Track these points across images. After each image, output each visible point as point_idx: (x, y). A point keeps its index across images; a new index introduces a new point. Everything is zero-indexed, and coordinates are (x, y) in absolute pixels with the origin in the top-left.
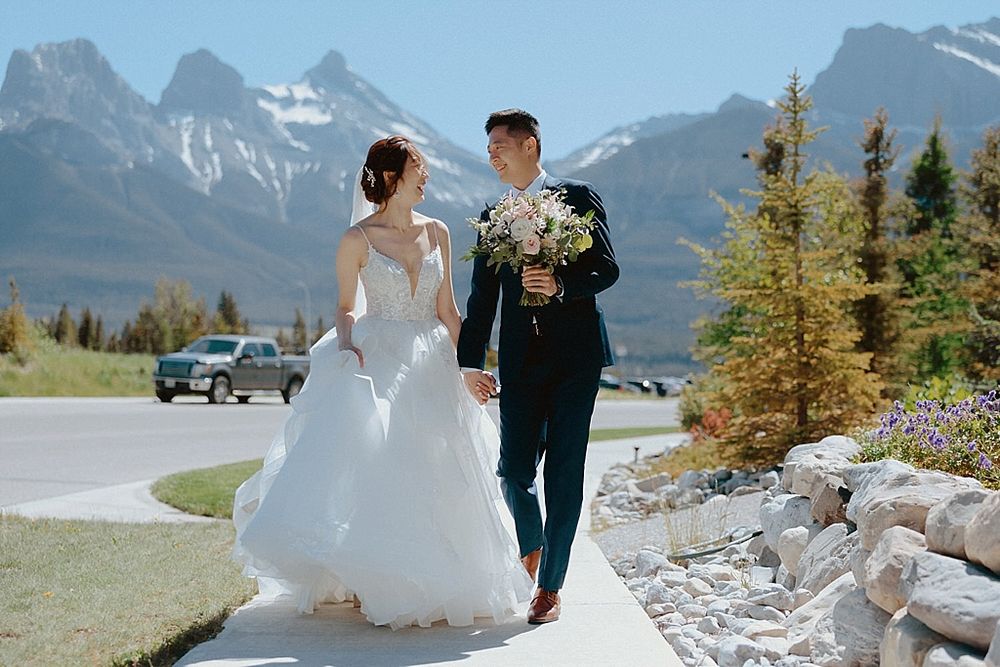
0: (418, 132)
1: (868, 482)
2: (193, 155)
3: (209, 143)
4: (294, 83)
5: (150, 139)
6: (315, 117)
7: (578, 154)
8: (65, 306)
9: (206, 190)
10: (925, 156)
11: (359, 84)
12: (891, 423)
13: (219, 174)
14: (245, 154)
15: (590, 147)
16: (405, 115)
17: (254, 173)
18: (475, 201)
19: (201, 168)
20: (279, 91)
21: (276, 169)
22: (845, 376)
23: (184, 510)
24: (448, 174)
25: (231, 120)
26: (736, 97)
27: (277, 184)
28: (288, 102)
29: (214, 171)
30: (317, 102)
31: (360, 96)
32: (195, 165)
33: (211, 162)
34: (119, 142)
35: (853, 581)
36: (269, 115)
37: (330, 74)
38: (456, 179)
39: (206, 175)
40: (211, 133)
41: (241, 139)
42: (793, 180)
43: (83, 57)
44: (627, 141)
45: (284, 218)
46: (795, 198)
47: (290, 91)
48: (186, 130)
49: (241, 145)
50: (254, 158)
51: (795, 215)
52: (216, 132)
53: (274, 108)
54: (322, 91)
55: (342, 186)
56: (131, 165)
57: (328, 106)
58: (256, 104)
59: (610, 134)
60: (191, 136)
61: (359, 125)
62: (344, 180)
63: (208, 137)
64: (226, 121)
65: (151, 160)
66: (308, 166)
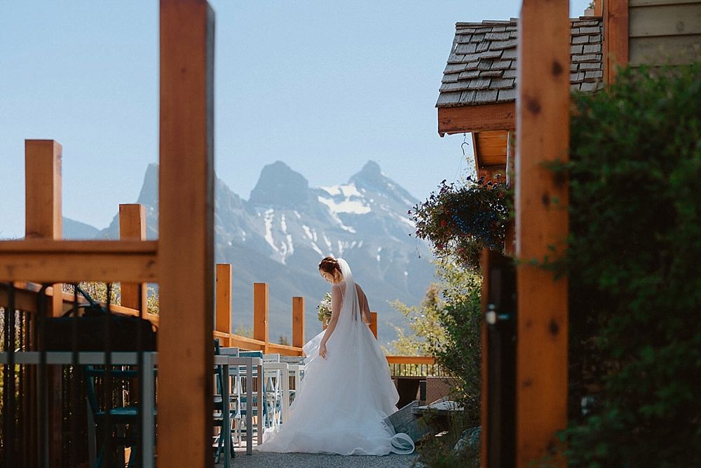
2: (273, 236)
3: (284, 228)
4: (344, 185)
5: (243, 225)
6: (359, 209)
9: (283, 262)
11: (390, 185)
13: (292, 250)
14: (310, 236)
17: (316, 248)
19: (279, 246)
20: (333, 191)
21: (332, 245)
25: (300, 212)
28: (340, 198)
29: (288, 248)
30: (360, 198)
31: (391, 194)
32: (274, 243)
33: (286, 242)
34: (222, 228)
36: (327, 207)
37: (370, 178)
39: (283, 251)
40: (286, 220)
41: (307, 225)
47: (341, 190)
48: (268, 219)
50: (316, 239)
52: (289, 219)
53: (330, 203)
54: (363, 190)
55: (378, 258)
56: (230, 244)
57: (368, 201)
58: (317, 199)
60: (272, 223)
61: (391, 214)
62: (380, 254)
63: (283, 223)
64: (296, 212)
65: (244, 240)
66: (354, 243)
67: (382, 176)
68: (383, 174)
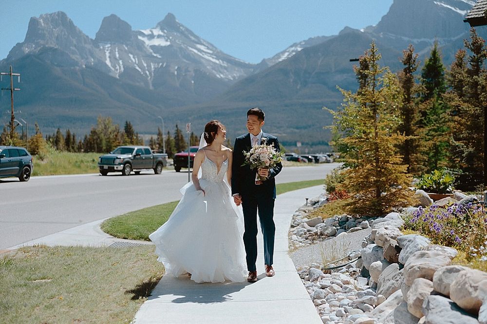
0: (208, 48)
1: (408, 246)
2: (110, 61)
3: (117, 55)
4: (153, 28)
5: (92, 55)
6: (163, 43)
7: (278, 56)
8: (59, 129)
10: (430, 60)
11: (181, 28)
12: (418, 216)
13: (122, 69)
14: (134, 60)
15: (283, 52)
16: (202, 40)
17: (137, 68)
18: (234, 77)
19: (114, 67)
20: (147, 32)
21: (147, 66)
22: (396, 176)
23: (115, 236)
24: (221, 66)
25: (127, 45)
26: (346, 28)
27: (147, 72)
28: (151, 37)
29: (120, 68)
30: (163, 36)
31: (182, 33)
32: (112, 66)
33: (119, 64)
34: (78, 57)
35: (402, 294)
36: (143, 42)
37: (169, 24)
38: (225, 68)
39: (117, 70)
40: (118, 51)
41: (131, 54)
42: (373, 91)
43: (61, 19)
44: (299, 49)
45: (151, 88)
46: (374, 99)
47: (152, 31)
48: (107, 50)
49: (131, 56)
50: (137, 62)
51: (374, 106)
52: (120, 50)
53: (145, 39)
54: (165, 31)
55: (176, 73)
56: (84, 66)
57: (169, 38)
58: (137, 38)
59: (292, 46)
60: (110, 53)
61: (182, 46)
62: (176, 70)
63: (117, 53)
64: (124, 46)
65: (92, 64)
66: (161, 64)
67: (177, 22)
68: (177, 21)
